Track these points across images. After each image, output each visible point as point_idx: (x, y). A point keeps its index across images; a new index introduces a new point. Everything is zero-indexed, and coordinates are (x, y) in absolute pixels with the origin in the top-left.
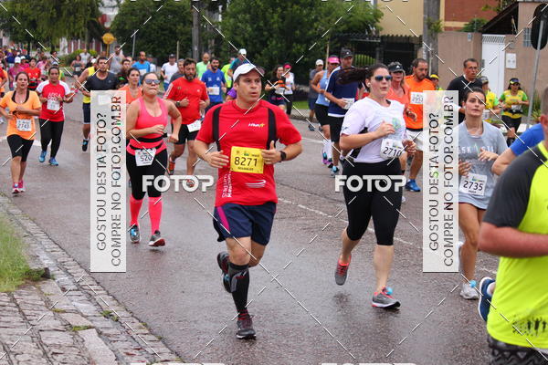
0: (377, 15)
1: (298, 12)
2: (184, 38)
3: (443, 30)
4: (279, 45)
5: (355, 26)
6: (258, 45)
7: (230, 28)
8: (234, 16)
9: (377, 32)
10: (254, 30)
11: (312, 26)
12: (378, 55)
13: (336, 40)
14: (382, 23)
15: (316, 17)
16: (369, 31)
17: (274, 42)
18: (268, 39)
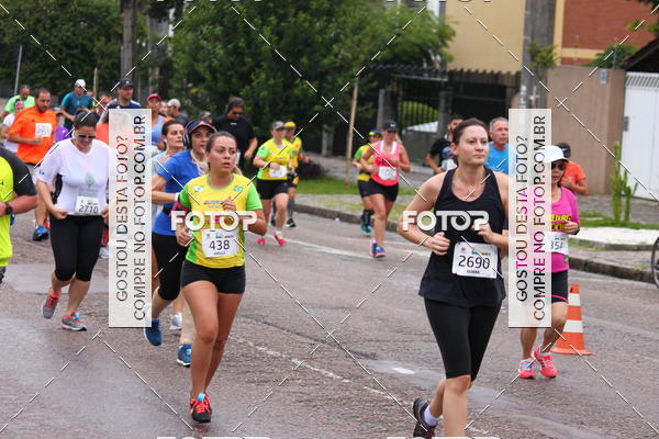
0: (445, 35)
1: (306, 25)
2: (107, 62)
3: (558, 64)
4: (272, 82)
5: (404, 52)
6: (234, 80)
7: (187, 49)
8: (194, 27)
9: (443, 63)
10: (228, 54)
11: (329, 50)
12: (442, 104)
13: (371, 75)
14: (452, 48)
15: (337, 35)
16: (430, 62)
17: (263, 76)
18: (252, 70)
